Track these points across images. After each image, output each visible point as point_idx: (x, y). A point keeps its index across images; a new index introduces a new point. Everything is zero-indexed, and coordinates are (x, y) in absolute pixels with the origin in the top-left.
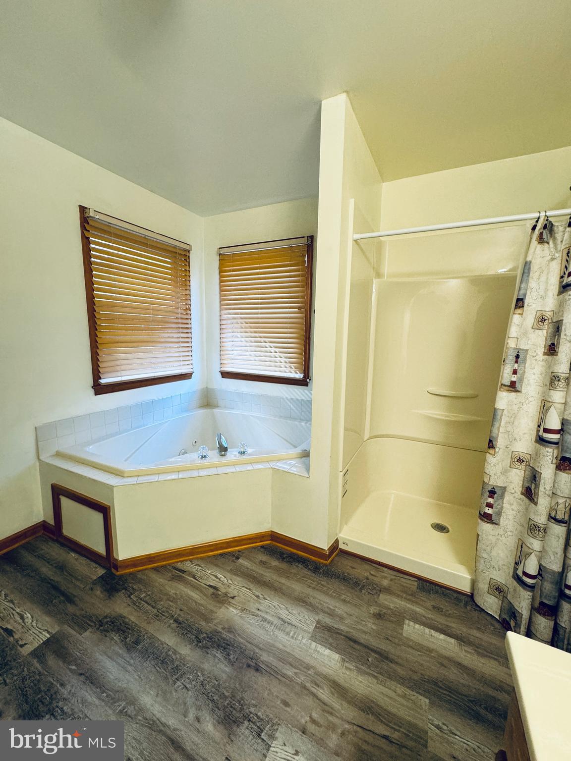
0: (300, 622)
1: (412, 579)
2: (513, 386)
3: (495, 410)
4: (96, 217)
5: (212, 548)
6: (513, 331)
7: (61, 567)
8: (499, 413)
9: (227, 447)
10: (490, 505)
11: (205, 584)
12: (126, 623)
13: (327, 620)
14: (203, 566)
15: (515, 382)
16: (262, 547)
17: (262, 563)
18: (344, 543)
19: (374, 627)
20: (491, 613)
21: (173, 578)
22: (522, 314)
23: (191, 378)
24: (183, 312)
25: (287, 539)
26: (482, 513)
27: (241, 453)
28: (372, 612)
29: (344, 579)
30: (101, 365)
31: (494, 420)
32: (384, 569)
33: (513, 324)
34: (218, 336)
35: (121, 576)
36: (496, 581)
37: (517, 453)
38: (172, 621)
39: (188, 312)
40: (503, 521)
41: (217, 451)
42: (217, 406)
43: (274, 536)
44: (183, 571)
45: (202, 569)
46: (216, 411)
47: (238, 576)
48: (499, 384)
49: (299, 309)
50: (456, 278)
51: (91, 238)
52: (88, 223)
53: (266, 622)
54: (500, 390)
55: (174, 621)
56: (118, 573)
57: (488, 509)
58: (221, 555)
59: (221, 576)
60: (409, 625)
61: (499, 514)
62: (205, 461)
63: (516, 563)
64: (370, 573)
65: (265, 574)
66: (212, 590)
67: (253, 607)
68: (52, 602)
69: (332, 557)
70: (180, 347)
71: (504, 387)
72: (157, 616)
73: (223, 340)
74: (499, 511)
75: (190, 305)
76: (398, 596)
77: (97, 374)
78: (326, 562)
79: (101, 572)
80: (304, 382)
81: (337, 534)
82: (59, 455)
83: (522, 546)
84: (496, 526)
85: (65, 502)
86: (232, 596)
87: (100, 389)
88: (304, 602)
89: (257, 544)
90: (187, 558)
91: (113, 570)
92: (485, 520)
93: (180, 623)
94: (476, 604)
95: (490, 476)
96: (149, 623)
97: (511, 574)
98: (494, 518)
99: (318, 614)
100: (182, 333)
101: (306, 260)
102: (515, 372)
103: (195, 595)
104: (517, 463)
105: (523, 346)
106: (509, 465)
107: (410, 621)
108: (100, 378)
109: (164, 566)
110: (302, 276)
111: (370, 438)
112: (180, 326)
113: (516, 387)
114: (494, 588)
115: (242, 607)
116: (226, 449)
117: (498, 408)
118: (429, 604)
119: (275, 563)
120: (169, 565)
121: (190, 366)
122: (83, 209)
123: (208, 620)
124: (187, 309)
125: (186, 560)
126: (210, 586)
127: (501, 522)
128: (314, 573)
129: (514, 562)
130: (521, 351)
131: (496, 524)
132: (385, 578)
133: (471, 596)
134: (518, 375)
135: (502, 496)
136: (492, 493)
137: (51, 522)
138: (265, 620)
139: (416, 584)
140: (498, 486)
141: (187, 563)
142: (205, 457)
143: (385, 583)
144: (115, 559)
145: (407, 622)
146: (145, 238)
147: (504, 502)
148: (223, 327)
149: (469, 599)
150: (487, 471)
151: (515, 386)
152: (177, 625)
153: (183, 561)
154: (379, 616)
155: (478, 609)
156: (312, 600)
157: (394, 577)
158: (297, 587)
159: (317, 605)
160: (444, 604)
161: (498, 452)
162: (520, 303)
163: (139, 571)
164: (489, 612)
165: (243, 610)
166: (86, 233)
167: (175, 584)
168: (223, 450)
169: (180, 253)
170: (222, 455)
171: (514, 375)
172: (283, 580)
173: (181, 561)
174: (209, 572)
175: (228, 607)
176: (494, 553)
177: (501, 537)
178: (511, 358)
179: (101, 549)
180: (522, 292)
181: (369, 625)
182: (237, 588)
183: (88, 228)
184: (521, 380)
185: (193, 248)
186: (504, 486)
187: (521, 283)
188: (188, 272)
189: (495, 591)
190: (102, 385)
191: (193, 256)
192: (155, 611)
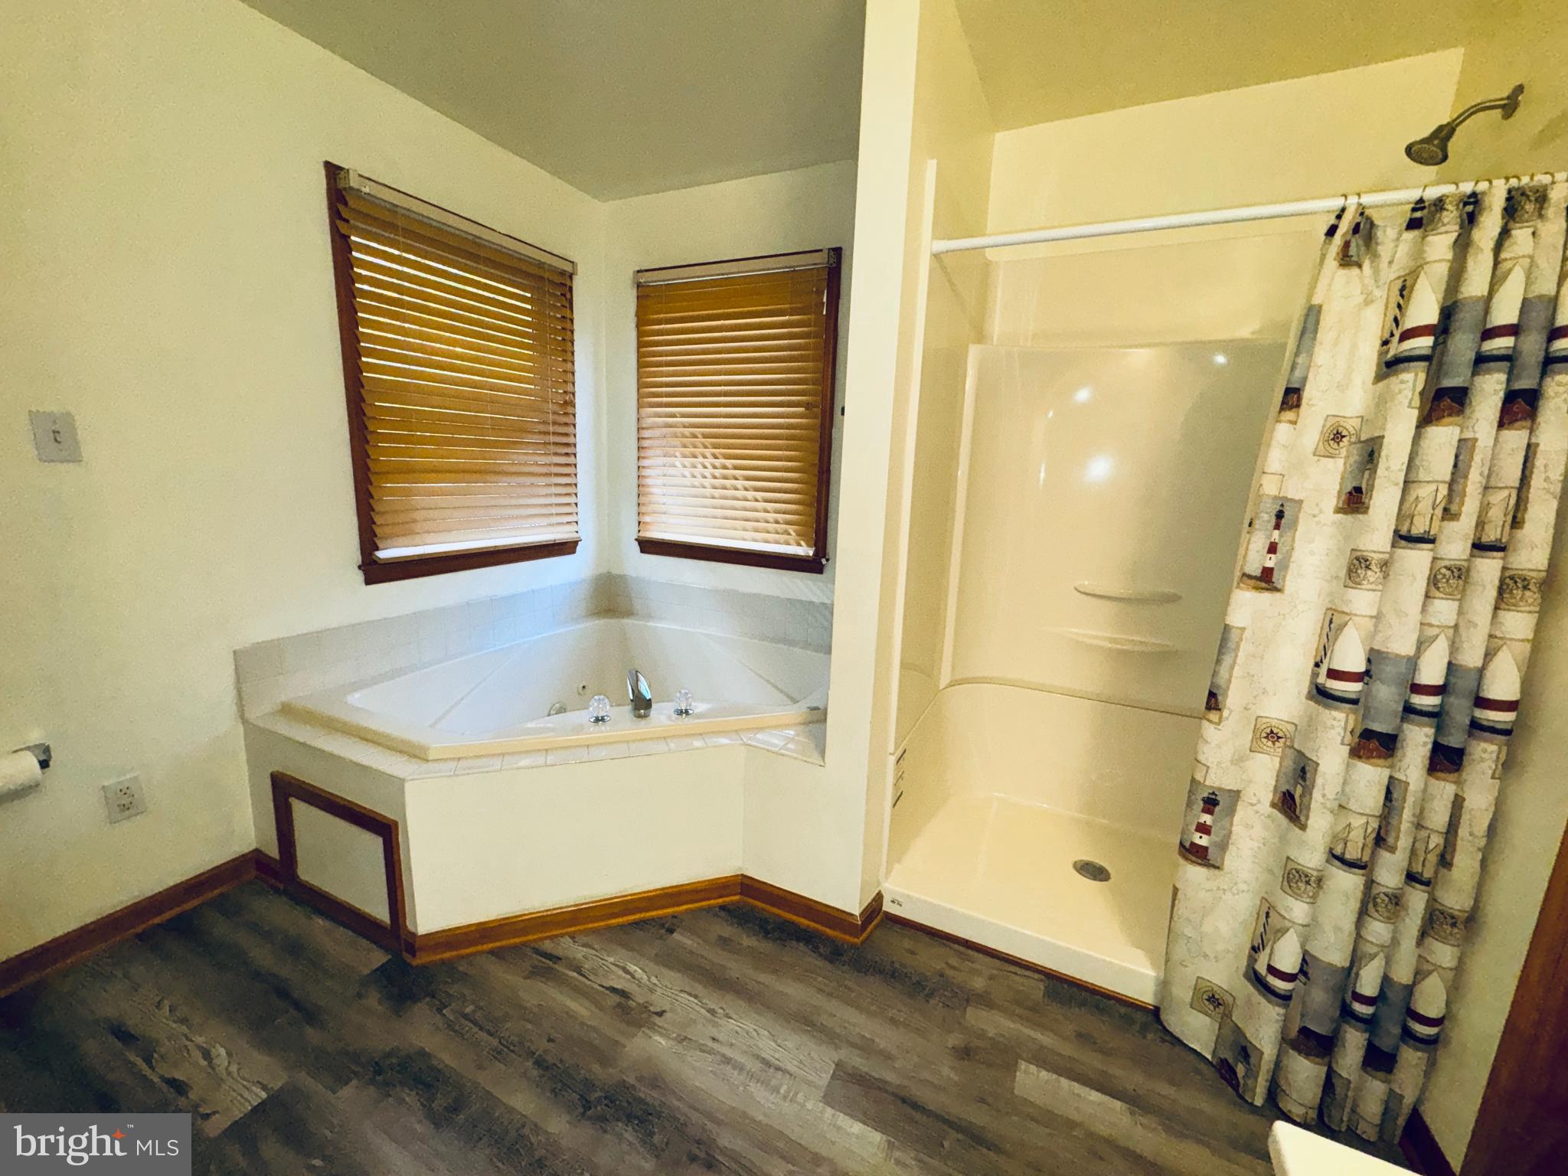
0: (801, 1066)
1: (1036, 976)
2: (1266, 579)
3: (1227, 629)
4: (363, 189)
5: (616, 911)
6: (1275, 459)
7: (295, 948)
8: (1234, 636)
9: (650, 700)
10: (1203, 829)
11: (600, 985)
12: (432, 1068)
13: (857, 1061)
14: (596, 946)
15: (1272, 569)
16: (723, 908)
17: (724, 942)
18: (893, 902)
19: (952, 1075)
20: (1195, 1048)
21: (534, 972)
22: (1294, 423)
23: (574, 552)
24: (557, 408)
25: (776, 892)
26: (1187, 845)
27: (680, 712)
28: (950, 1046)
29: (893, 975)
30: (378, 520)
31: (1224, 650)
32: (976, 954)
33: (1274, 443)
34: (634, 464)
35: (424, 967)
36: (1209, 984)
37: (1268, 720)
38: (530, 1064)
39: (570, 410)
40: (1230, 861)
41: (629, 707)
42: (629, 613)
43: (747, 886)
44: (556, 959)
45: (594, 952)
46: (627, 622)
47: (671, 968)
48: (1238, 574)
49: (807, 409)
50: (1149, 345)
51: (353, 238)
52: (346, 204)
53: (730, 1066)
54: (1238, 587)
55: (534, 1063)
56: (417, 962)
57: (1201, 837)
58: (636, 924)
59: (636, 968)
60: (1026, 1072)
61: (1223, 846)
62: (603, 728)
63: (1255, 949)
64: (947, 963)
65: (729, 965)
66: (616, 999)
67: (702, 1032)
68: (274, 1021)
69: (869, 929)
70: (551, 485)
71: (1250, 582)
72: (499, 1053)
73: (645, 472)
74: (1222, 841)
75: (574, 394)
76: (1003, 1010)
77: (369, 541)
78: (856, 940)
79: (379, 958)
80: (815, 565)
81: (879, 884)
82: (287, 711)
83: (1267, 914)
84: (1216, 872)
85: (301, 810)
86: (658, 1010)
87: (376, 571)
88: (812, 1025)
89: (712, 902)
90: (565, 931)
91: (407, 957)
92: (1194, 858)
93: (547, 1068)
94: (1164, 1028)
95: (1208, 767)
96: (480, 1067)
97: (1243, 969)
98: (1212, 854)
99: (837, 1048)
100: (556, 454)
101: (825, 300)
102: (1273, 549)
103: (579, 1008)
104: (1265, 740)
105: (1291, 494)
106: (1248, 746)
107: (1031, 1063)
108: (377, 549)
109: (515, 947)
110: (816, 335)
111: (951, 685)
112: (553, 439)
113: (1274, 580)
114: (1205, 997)
115: (679, 1035)
116: (648, 704)
117: (1231, 624)
118: (1070, 1029)
119: (748, 941)
120: (524, 944)
121: (574, 528)
122: (333, 171)
123: (605, 1061)
124: (566, 402)
125: (562, 935)
126: (613, 990)
127: (1227, 862)
128: (831, 962)
129: (1249, 946)
130: (1289, 504)
131: (1218, 868)
132: (979, 973)
133: (1156, 1012)
134: (1278, 554)
135: (1231, 811)
136: (1211, 804)
137: (273, 851)
138: (727, 1060)
139: (1042, 986)
140: (1220, 789)
141: (561, 939)
142: (603, 719)
143: (979, 984)
144: (410, 932)
145: (1023, 1065)
146: (476, 241)
147: (1234, 823)
148: (646, 443)
149: (1150, 1018)
150: (1201, 758)
151: (1271, 578)
152: (542, 1072)
153: (556, 936)
154: (965, 1053)
155: (1167, 1038)
156: (824, 1019)
157: (995, 972)
158: (794, 991)
159: (838, 1030)
160: (1099, 1027)
161: (1227, 719)
162: (1292, 397)
163: (462, 957)
164: (1192, 1046)
165: (682, 1040)
166: (339, 223)
167: (540, 985)
168: (641, 705)
169: (551, 279)
170: (640, 716)
171: (1270, 555)
172: (764, 978)
173: (551, 938)
174: (611, 960)
175: (652, 1034)
176: (1207, 928)
177: (1224, 893)
178: (1267, 518)
179: (381, 912)
180: (1298, 373)
181: (946, 1071)
182: (670, 994)
183: (344, 215)
184: (1285, 565)
185: (580, 269)
186: (1235, 789)
187: (1297, 355)
188: (568, 321)
189: (1207, 1003)
190: (380, 562)
191: (579, 286)
192: (495, 1042)
